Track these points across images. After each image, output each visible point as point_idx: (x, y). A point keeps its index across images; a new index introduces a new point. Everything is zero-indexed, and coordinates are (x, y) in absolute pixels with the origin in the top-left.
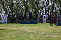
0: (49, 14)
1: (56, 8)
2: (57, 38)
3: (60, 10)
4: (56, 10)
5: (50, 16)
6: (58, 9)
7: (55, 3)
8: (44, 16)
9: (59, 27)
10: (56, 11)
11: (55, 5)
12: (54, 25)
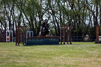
0: (15, 29)
1: (24, 21)
2: (25, 64)
3: (29, 23)
4: (24, 22)
5: (15, 33)
6: (27, 22)
7: (23, 13)
8: (7, 31)
9: (29, 47)
10: (24, 24)
11: (23, 16)
12: (21, 44)
